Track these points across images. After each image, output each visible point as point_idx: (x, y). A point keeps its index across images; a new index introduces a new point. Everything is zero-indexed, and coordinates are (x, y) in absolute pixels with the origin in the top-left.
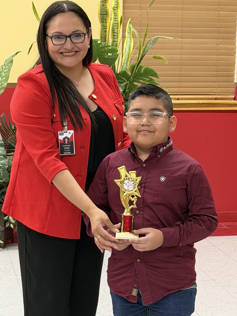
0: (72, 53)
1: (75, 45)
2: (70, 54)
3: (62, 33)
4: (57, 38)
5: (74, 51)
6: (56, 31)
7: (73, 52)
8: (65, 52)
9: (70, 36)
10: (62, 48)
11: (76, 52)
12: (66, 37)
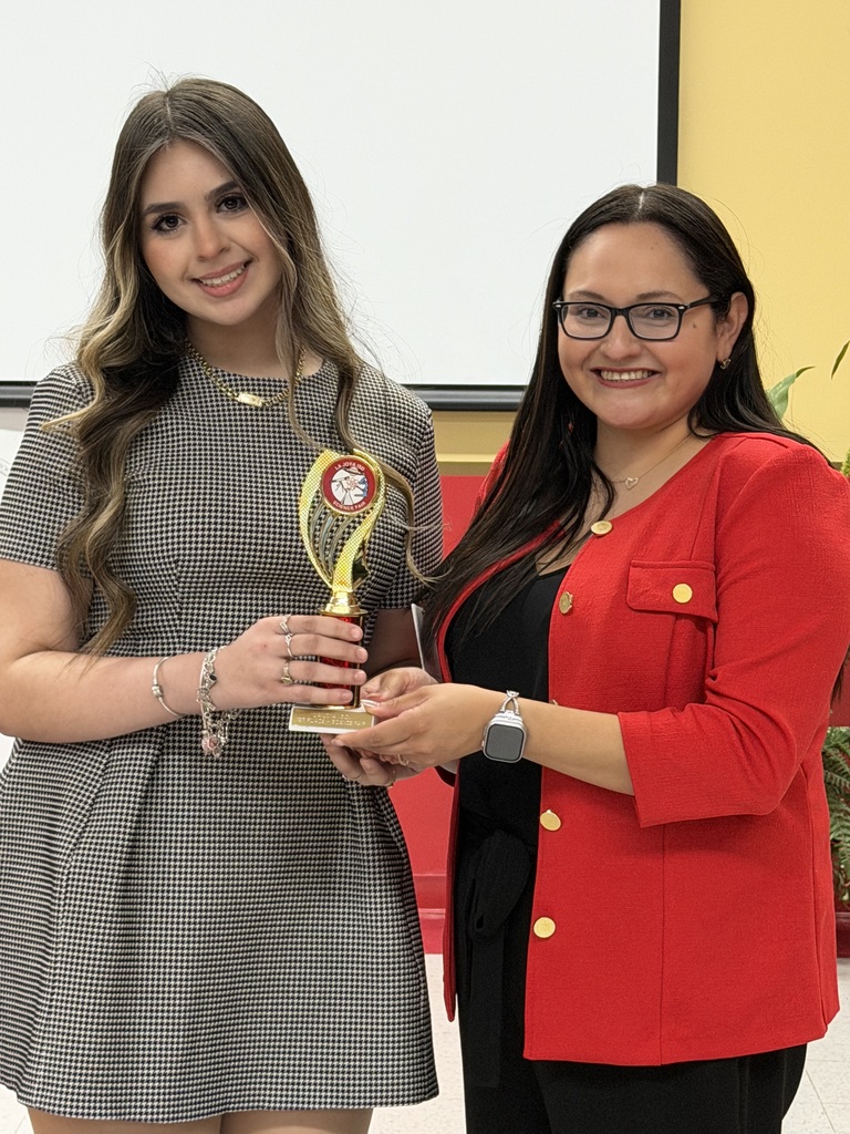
0: (633, 376)
1: (644, 347)
2: (625, 377)
3: (600, 297)
4: (585, 312)
5: (643, 370)
6: (582, 287)
7: (635, 370)
8: (609, 370)
9: (625, 312)
10: (597, 352)
11: (653, 373)
12: (615, 312)
